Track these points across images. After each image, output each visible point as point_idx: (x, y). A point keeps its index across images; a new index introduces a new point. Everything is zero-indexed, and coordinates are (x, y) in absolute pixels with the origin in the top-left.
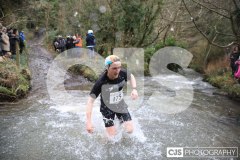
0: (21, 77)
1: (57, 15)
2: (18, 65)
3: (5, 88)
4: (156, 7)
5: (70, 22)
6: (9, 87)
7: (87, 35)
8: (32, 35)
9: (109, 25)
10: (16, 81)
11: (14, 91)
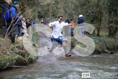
1: (57, 8)
3: (21, 56)
5: (66, 12)
6: (24, 56)
7: (79, 18)
9: (95, 9)
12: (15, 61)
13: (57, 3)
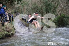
0: (13, 29)
2: (11, 25)
4: (57, 3)
5: (27, 11)
6: (9, 32)
8: (15, 15)
10: (11, 30)
11: (10, 33)
12: (5, 35)
13: (23, 6)
